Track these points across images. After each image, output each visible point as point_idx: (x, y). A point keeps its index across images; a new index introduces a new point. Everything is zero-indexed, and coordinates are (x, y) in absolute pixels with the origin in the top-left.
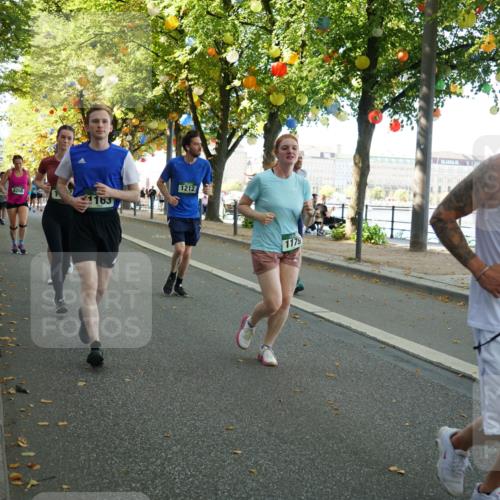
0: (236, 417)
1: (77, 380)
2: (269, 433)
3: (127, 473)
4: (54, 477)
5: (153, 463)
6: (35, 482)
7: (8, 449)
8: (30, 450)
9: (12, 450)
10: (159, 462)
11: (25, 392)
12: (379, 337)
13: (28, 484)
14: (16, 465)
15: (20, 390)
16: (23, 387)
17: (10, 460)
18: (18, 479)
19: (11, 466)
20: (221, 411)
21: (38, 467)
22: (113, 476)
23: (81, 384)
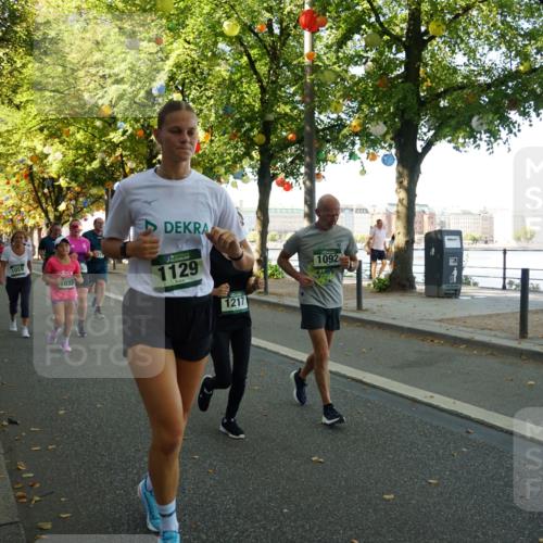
0: (190, 428)
1: (58, 410)
2: (217, 439)
3: (111, 482)
4: (52, 493)
5: (130, 473)
6: (37, 498)
7: (10, 473)
8: (28, 472)
9: (14, 472)
10: (135, 471)
11: (15, 423)
12: (290, 355)
13: (32, 500)
14: (20, 486)
15: (11, 422)
16: (14, 419)
17: (14, 482)
18: (23, 497)
19: (16, 486)
21: (38, 485)
23: (62, 412)
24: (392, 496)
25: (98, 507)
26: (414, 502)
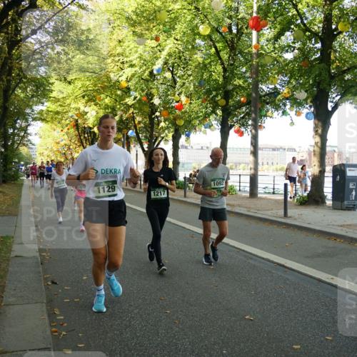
0: (166, 293)
1: (83, 276)
2: (183, 300)
3: (111, 326)
4: (74, 330)
5: (125, 320)
6: (64, 333)
7: (49, 316)
8: (61, 316)
9: (51, 316)
10: (127, 319)
11: (56, 283)
13: (61, 334)
14: (54, 324)
15: (53, 283)
16: (55, 281)
17: (51, 322)
18: (56, 332)
19: (52, 324)
20: (158, 289)
21: (65, 325)
22: (105, 328)
23: (85, 278)
24: (299, 347)
25: (102, 341)
26: (314, 352)
